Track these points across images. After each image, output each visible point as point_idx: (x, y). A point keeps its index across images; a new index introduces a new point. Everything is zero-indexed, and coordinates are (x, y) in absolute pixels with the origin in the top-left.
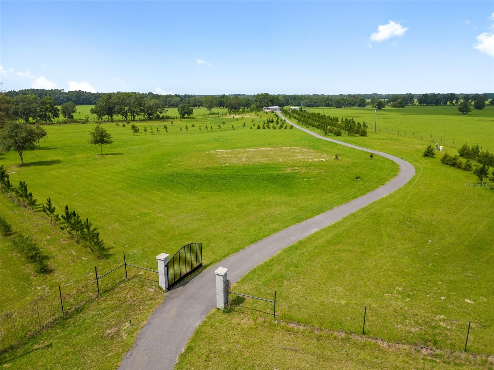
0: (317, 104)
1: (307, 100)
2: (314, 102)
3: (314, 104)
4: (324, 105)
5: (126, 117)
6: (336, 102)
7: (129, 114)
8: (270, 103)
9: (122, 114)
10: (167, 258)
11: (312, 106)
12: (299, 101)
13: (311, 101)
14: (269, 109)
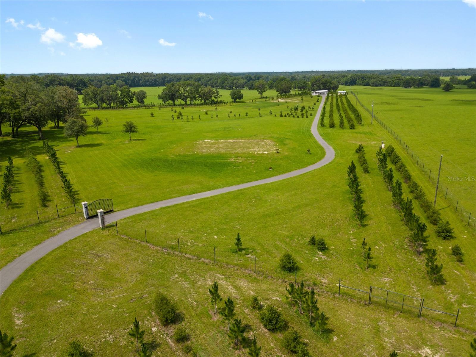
0: (386, 83)
1: (375, 80)
2: (383, 82)
3: (382, 83)
4: (394, 85)
5: (186, 102)
6: (405, 82)
7: (188, 99)
8: (322, 87)
9: (183, 100)
10: (86, 204)
11: (381, 85)
12: (367, 80)
13: (380, 81)
14: (316, 93)
